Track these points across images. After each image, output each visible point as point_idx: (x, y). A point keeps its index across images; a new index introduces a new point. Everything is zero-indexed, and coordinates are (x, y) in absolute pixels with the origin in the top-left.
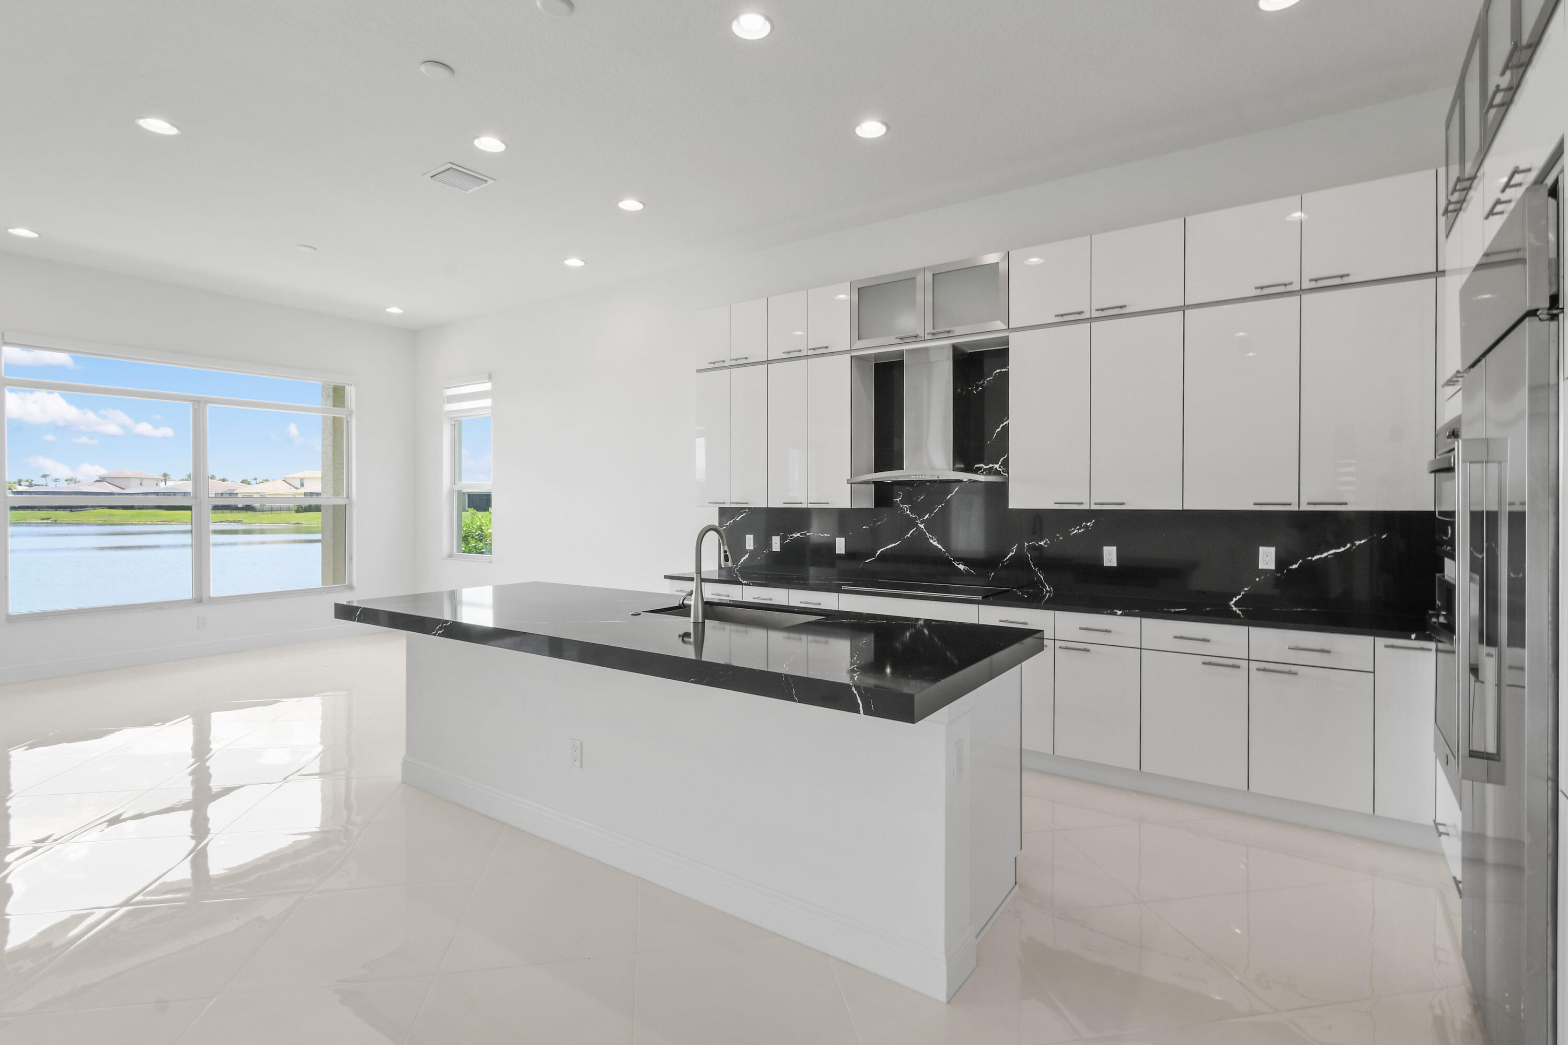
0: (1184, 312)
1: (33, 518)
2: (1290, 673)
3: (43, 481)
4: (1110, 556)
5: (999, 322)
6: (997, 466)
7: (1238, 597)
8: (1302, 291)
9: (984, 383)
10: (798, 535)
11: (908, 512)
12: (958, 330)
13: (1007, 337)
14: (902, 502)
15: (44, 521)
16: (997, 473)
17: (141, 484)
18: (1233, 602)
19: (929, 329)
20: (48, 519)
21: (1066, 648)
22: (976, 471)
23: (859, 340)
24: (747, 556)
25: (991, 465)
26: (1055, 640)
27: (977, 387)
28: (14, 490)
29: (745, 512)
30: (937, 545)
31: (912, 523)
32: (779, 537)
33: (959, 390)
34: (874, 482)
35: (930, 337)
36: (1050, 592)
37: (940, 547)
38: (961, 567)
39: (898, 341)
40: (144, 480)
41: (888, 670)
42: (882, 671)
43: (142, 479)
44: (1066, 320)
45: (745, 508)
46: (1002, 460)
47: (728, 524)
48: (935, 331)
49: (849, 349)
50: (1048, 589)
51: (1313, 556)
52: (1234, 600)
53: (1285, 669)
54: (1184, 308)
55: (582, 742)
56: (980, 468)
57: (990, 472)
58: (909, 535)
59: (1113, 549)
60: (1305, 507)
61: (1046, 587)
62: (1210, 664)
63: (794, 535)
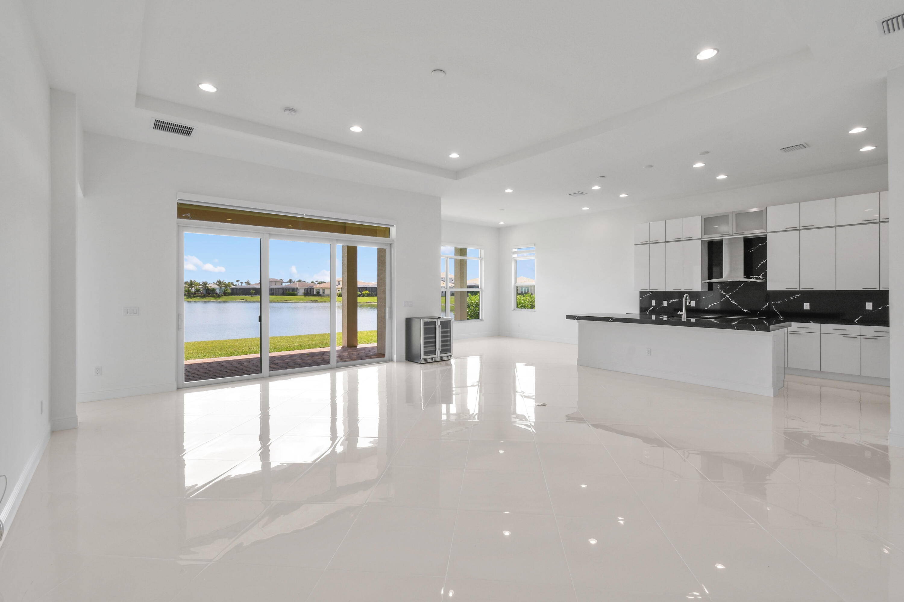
0: (836, 228)
1: (238, 299)
2: (875, 339)
3: (237, 283)
4: (807, 306)
5: (763, 230)
6: (760, 276)
7: (858, 319)
8: (880, 222)
9: (754, 248)
10: (675, 300)
11: (722, 292)
12: (746, 233)
13: (766, 235)
14: (719, 289)
15: (242, 300)
16: (760, 279)
17: (276, 284)
18: (856, 321)
19: (734, 232)
20: (243, 300)
21: (793, 333)
22: (751, 278)
23: (705, 235)
24: (652, 308)
25: (757, 276)
26: (787, 331)
27: (752, 250)
28: (231, 287)
29: (651, 293)
30: (735, 303)
31: (724, 296)
32: (666, 301)
34: (707, 282)
35: (734, 234)
36: (782, 318)
37: (736, 304)
38: (745, 310)
39: (721, 236)
40: (277, 282)
43: (276, 282)
44: (789, 230)
45: (651, 291)
46: (762, 274)
47: (644, 297)
48: (737, 233)
49: (701, 238)
50: (781, 317)
51: (887, 305)
52: (856, 320)
54: (836, 227)
55: (651, 349)
56: (753, 277)
57: (757, 278)
58: (723, 300)
59: (808, 304)
60: (881, 289)
61: (780, 317)
62: (846, 337)
63: (673, 301)
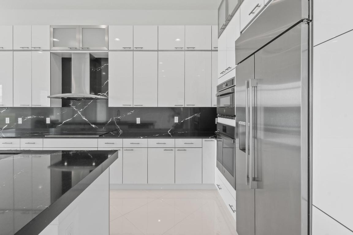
0: (158, 52)
2: (184, 150)
4: (138, 121)
5: (105, 48)
6: (105, 94)
7: (170, 130)
8: (185, 50)
9: (101, 68)
11: (75, 108)
12: (91, 48)
13: (108, 53)
14: (73, 105)
16: (105, 96)
18: (169, 132)
19: (81, 46)
21: (126, 150)
23: (54, 46)
24: (6, 126)
25: (103, 94)
26: (123, 148)
27: (99, 69)
29: (5, 109)
31: (76, 112)
32: (21, 118)
33: (92, 69)
34: (61, 98)
35: (81, 49)
37: (86, 120)
38: (94, 126)
39: (69, 49)
41: (66, 164)
42: (63, 165)
44: (125, 50)
46: (107, 92)
48: (83, 47)
49: (50, 50)
51: (186, 119)
53: (183, 149)
56: (100, 94)
58: (75, 116)
59: (139, 119)
60: (186, 106)
61: (120, 132)
62: (166, 150)
63: (29, 117)
